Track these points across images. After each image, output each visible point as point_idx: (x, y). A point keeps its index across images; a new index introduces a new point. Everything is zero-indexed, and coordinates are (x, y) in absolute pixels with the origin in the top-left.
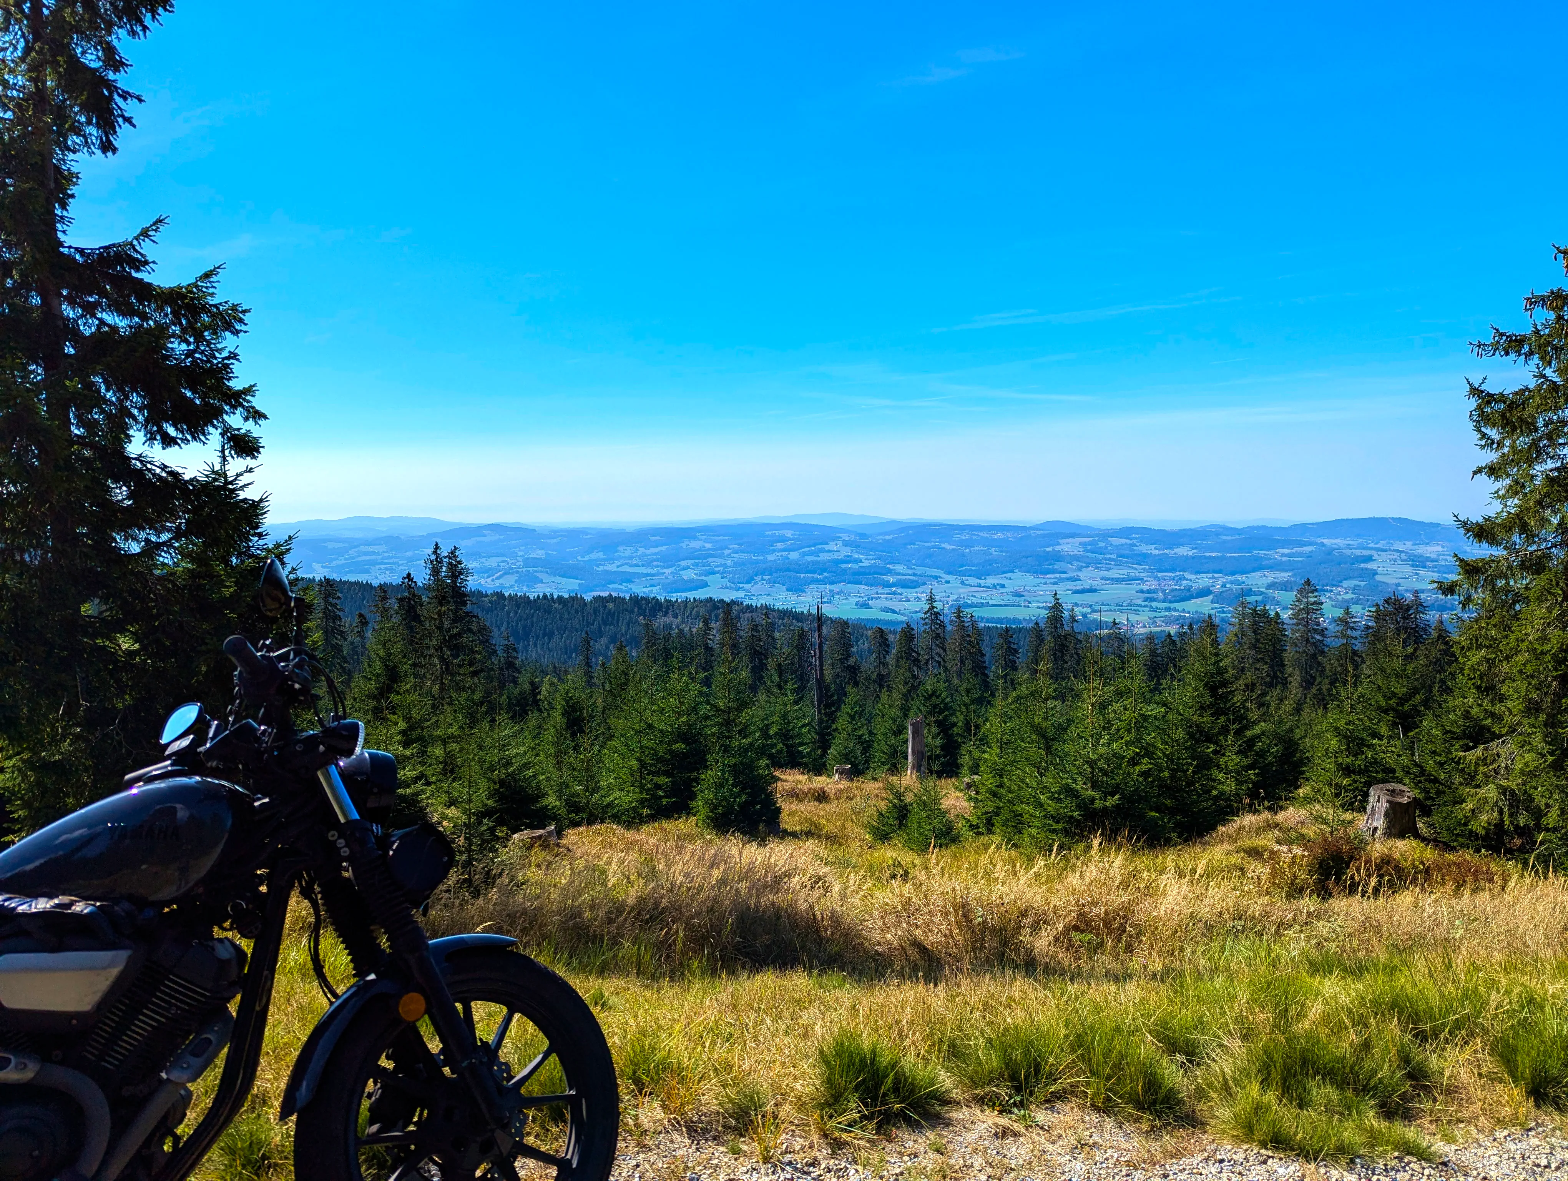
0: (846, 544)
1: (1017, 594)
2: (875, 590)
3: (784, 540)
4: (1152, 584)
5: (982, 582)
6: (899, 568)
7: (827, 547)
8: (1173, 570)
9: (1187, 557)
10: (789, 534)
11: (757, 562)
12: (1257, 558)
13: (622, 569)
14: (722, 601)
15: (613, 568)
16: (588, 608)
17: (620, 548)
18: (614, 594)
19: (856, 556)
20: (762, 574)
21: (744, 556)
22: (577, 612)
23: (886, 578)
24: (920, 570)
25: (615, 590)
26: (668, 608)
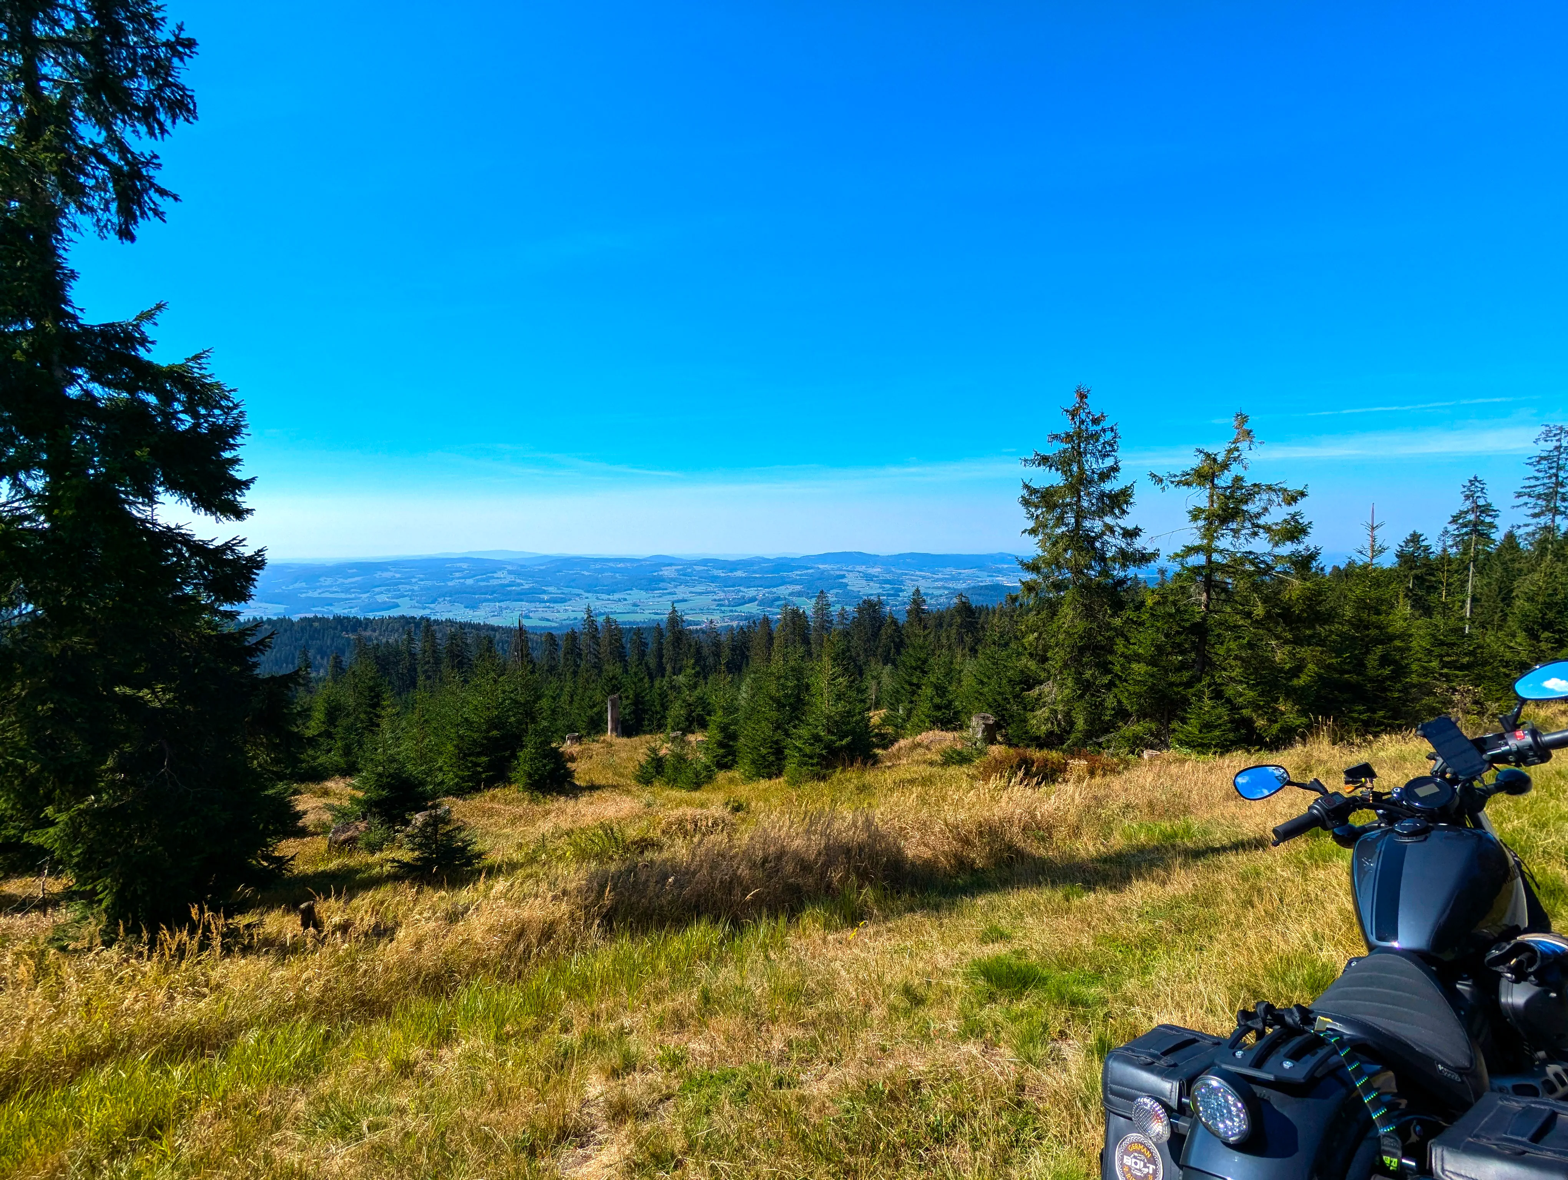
0: (510, 572)
1: (635, 605)
2: (533, 605)
3: (461, 570)
4: (721, 595)
5: (611, 597)
6: (551, 589)
7: (495, 575)
8: (733, 586)
9: (742, 578)
10: (465, 566)
11: (439, 587)
12: (783, 577)
13: (323, 595)
14: (413, 618)
15: (315, 594)
16: (296, 628)
17: (321, 579)
18: (319, 616)
19: (518, 581)
20: (444, 595)
21: (429, 583)
22: (286, 631)
23: (542, 596)
24: (566, 590)
25: (319, 612)
26: (367, 625)
